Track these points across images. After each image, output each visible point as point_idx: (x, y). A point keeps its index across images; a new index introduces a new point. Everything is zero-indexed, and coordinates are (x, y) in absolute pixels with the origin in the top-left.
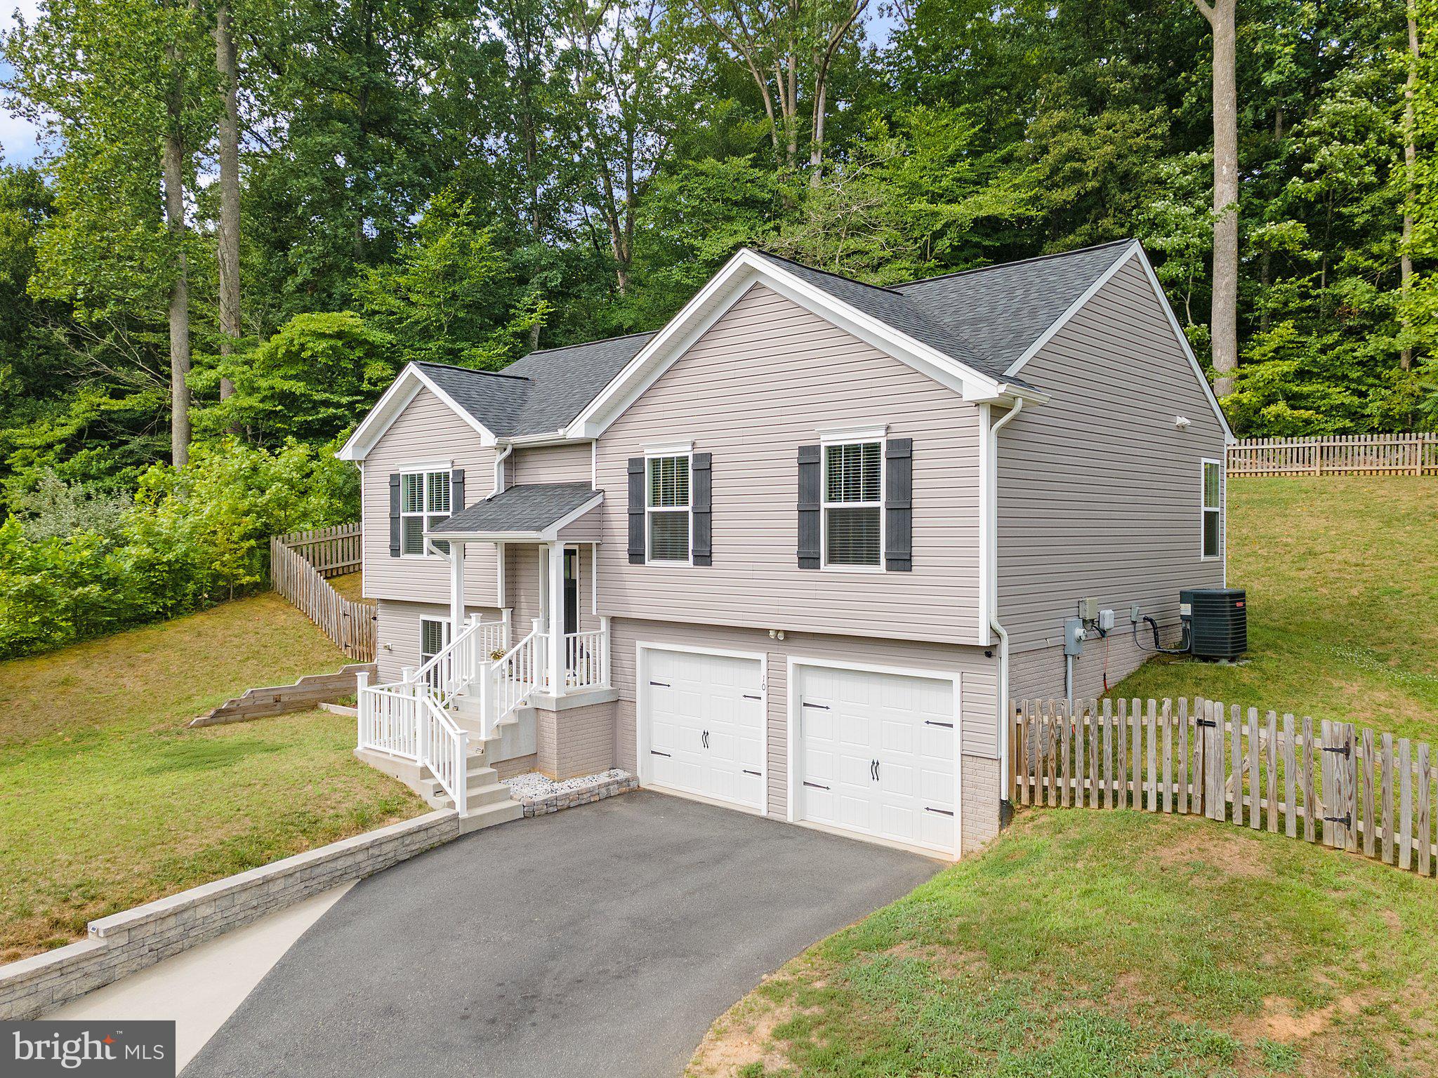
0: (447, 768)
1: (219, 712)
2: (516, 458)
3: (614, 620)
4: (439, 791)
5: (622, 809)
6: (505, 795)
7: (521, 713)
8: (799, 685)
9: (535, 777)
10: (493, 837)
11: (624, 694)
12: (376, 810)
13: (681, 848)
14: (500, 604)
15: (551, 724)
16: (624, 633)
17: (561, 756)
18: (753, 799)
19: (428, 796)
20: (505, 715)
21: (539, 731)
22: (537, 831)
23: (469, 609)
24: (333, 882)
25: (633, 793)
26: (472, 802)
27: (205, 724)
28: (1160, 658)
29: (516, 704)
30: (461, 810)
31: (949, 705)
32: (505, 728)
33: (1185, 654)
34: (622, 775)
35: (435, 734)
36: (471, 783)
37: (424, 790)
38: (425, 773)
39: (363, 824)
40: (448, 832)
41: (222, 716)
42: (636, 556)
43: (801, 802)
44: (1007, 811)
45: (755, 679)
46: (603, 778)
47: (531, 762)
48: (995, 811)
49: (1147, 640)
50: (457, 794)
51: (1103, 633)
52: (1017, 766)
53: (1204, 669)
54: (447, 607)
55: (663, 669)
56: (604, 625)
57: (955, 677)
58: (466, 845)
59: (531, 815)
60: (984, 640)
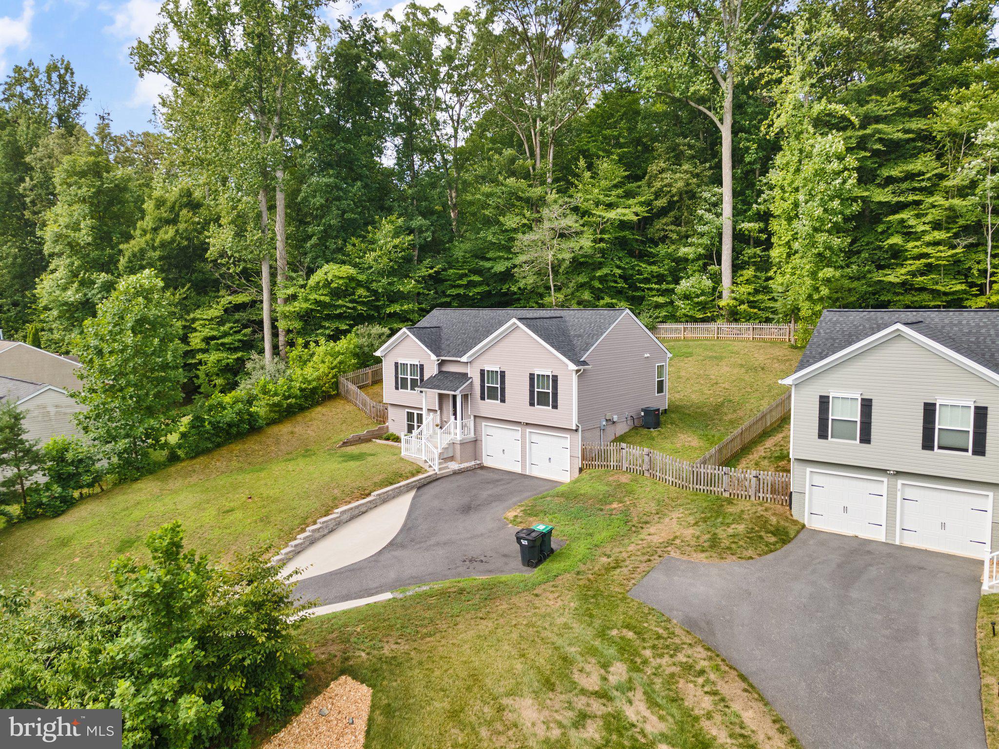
0: (433, 460)
1: (344, 443)
2: (442, 363)
3: (475, 416)
4: (430, 466)
5: (479, 471)
6: (447, 467)
7: (449, 444)
8: (530, 437)
9: (453, 463)
10: (447, 479)
11: (479, 438)
12: (414, 472)
13: (498, 481)
14: (437, 408)
15: (458, 447)
16: (478, 420)
17: (461, 457)
18: (518, 469)
19: (427, 468)
20: (444, 445)
21: (454, 449)
22: (458, 477)
23: (429, 410)
24: (412, 488)
25: (482, 467)
26: (440, 469)
27: (340, 447)
28: (635, 428)
29: (447, 442)
30: (437, 471)
31: (567, 443)
32: (446, 449)
33: (643, 426)
34: (478, 462)
35: (428, 451)
36: (440, 464)
37: (426, 467)
38: (426, 461)
39: (413, 475)
40: (434, 477)
41: (345, 444)
42: (483, 398)
43: (530, 469)
44: (581, 470)
45: (518, 435)
46: (473, 463)
47: (452, 458)
48: (577, 470)
49: (630, 422)
50: (436, 468)
51: (614, 422)
52: (583, 459)
53: (645, 431)
54: (421, 409)
55: (490, 431)
56: (472, 418)
57: (568, 436)
58: (441, 481)
59: (455, 473)
60: (574, 428)
